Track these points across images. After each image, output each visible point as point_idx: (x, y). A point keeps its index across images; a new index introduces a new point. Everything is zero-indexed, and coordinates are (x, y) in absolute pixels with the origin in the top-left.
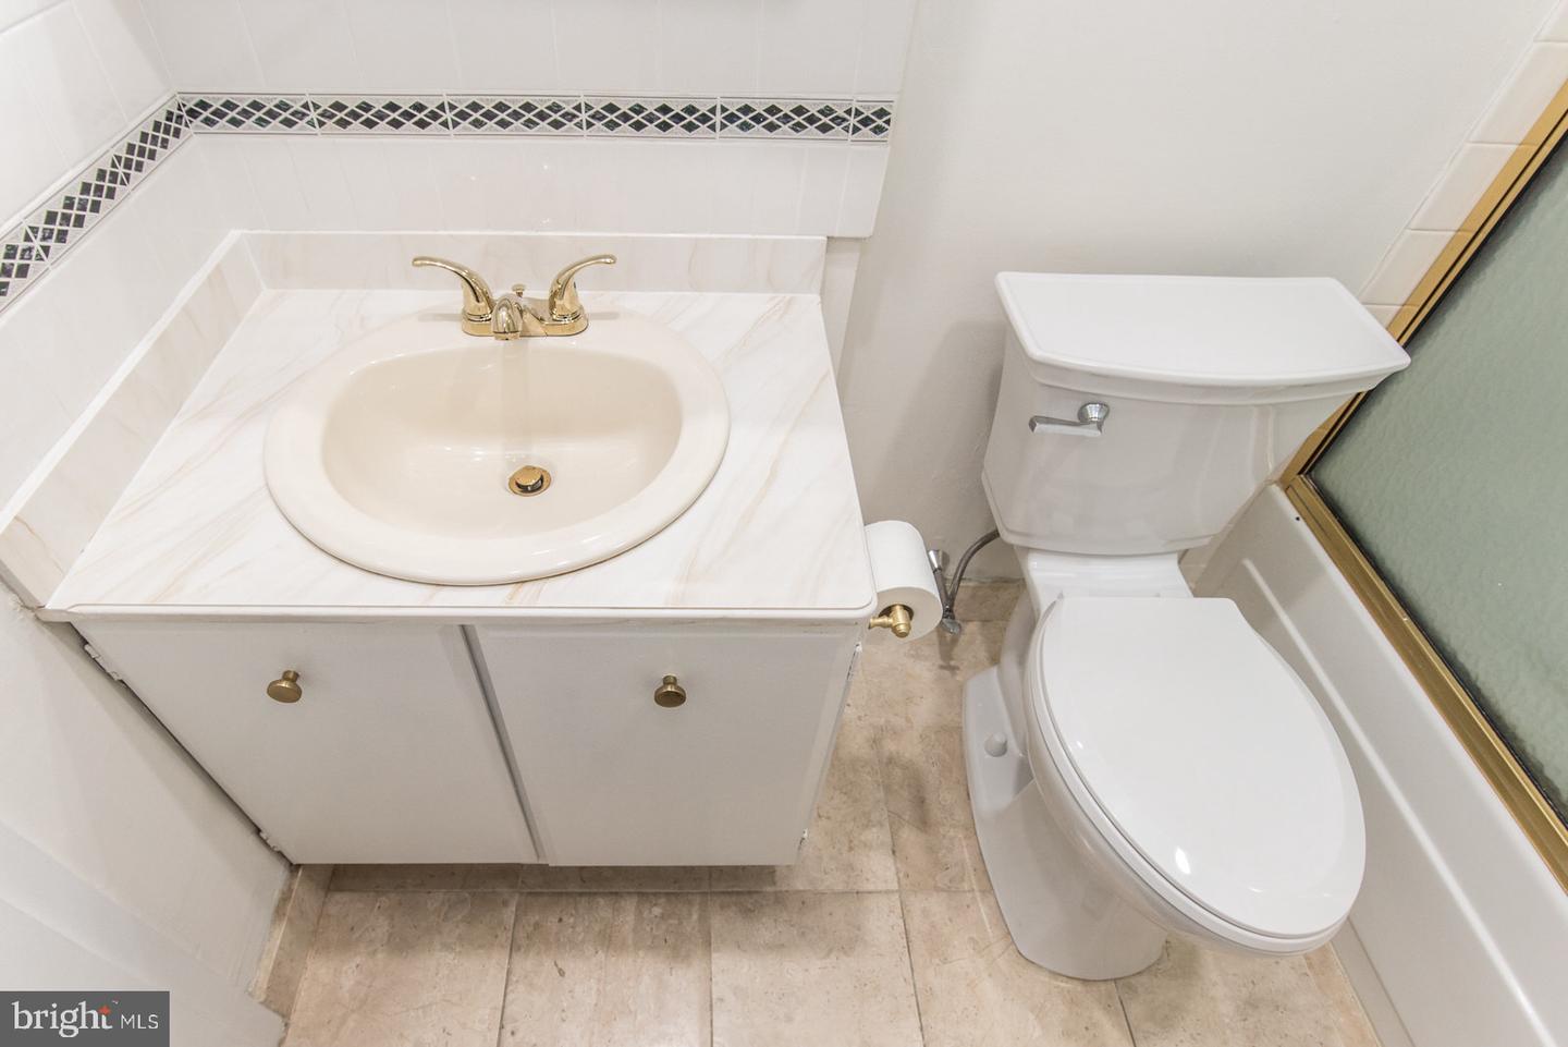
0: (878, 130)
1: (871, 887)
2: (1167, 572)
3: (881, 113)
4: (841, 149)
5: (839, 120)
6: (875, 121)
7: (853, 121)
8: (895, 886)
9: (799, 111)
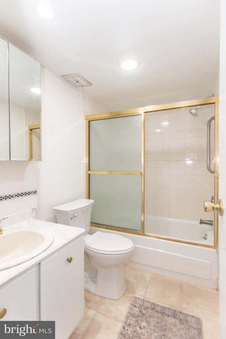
0: (36, 193)
1: (93, 316)
2: (88, 235)
3: (36, 191)
4: (32, 196)
5: (31, 193)
6: (35, 192)
7: (32, 193)
8: (95, 312)
9: (25, 193)
